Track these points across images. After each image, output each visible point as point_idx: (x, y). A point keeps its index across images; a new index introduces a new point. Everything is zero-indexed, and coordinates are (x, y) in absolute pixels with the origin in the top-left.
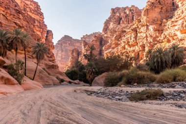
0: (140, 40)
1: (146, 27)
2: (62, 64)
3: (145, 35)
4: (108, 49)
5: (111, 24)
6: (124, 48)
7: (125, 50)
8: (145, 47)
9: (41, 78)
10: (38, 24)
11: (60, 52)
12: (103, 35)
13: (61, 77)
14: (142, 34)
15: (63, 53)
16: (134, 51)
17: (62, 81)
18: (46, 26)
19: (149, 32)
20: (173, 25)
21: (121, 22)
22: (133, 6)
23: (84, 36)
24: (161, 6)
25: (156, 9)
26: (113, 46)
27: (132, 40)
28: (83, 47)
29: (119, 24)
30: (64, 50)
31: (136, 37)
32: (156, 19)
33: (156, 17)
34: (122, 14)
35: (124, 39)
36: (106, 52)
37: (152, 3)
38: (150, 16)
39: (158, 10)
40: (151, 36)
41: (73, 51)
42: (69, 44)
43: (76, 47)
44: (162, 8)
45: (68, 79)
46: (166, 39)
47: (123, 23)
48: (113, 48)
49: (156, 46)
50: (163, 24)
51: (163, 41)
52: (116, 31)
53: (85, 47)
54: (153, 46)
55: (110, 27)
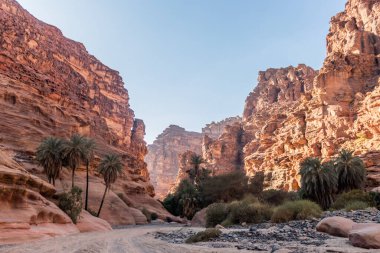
0: (312, 134)
1: (321, 108)
2: (164, 182)
3: (320, 125)
4: (253, 151)
5: (260, 100)
6: (282, 150)
7: (284, 155)
8: (320, 148)
9: (114, 212)
10: (118, 110)
11: (161, 157)
12: (244, 123)
13: (152, 210)
14: (314, 122)
15: (168, 160)
16: (300, 155)
17: (154, 217)
18: (131, 112)
19: (329, 119)
20: (374, 103)
21: (279, 97)
22: (301, 65)
23: (208, 125)
24: (350, 68)
25: (341, 73)
26: (263, 145)
27: (296, 134)
28: (204, 148)
29: (276, 100)
30: (169, 153)
31: (303, 129)
32: (341, 93)
33: (341, 89)
34: (281, 82)
35: (283, 132)
36: (248, 158)
37: (333, 63)
38: (329, 86)
39: (344, 75)
40: (333, 127)
41: (185, 156)
42: (179, 142)
43: (192, 149)
44: (352, 71)
45: (165, 214)
46: (363, 132)
47: (283, 98)
48: (262, 150)
49: (343, 146)
50: (356, 103)
51: (358, 135)
52: (268, 116)
53: (208, 148)
54: (336, 146)
55: (257, 107)
